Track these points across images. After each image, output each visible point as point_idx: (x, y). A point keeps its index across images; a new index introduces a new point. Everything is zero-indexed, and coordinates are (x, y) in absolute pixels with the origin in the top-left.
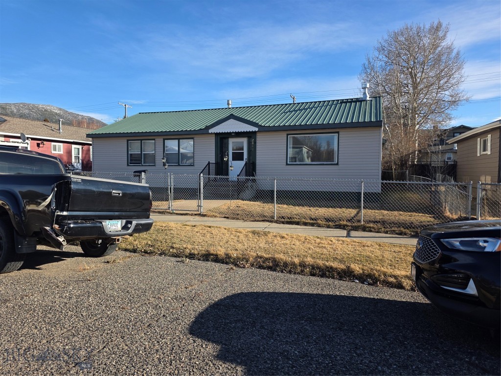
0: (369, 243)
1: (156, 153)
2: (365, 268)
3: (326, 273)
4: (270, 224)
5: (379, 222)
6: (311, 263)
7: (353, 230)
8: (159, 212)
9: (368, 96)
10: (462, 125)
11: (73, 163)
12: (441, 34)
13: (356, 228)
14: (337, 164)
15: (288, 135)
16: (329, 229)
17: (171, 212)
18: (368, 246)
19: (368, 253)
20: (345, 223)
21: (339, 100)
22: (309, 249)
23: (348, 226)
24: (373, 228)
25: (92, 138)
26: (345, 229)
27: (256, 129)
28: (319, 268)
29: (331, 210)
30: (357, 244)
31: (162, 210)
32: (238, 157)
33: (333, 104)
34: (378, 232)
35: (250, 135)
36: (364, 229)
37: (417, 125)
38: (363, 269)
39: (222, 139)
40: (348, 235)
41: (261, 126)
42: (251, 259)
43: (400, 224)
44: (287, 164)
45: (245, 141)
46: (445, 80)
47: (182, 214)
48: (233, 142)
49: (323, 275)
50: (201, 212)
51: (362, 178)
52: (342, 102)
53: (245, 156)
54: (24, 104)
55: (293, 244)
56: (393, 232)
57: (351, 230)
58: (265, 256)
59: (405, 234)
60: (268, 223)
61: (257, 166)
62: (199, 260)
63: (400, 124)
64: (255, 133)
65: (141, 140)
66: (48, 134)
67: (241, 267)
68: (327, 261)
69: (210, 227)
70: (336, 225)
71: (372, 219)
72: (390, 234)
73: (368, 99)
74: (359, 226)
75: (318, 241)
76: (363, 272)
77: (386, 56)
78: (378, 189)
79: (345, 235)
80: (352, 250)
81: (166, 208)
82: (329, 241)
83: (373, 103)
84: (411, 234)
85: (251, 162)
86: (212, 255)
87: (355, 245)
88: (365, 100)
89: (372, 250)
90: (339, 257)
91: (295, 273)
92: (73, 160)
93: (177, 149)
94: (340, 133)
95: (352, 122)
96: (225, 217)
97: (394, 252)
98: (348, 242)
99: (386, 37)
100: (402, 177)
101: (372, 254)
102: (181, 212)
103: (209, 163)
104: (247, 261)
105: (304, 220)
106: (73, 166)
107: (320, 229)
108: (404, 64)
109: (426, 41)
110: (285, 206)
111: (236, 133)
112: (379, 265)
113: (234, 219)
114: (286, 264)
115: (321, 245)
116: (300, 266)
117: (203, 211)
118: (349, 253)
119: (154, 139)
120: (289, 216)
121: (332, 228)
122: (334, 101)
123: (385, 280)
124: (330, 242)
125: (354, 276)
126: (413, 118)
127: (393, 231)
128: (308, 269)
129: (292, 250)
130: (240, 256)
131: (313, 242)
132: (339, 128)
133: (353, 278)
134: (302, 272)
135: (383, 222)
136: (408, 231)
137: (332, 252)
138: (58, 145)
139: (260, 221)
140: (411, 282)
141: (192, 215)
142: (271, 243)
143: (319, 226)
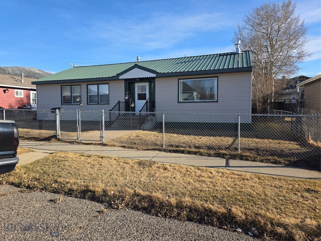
0: (248, 175)
1: (82, 95)
2: (248, 212)
3: (204, 219)
4: (159, 152)
5: (253, 149)
6: (189, 204)
7: (231, 158)
8: (70, 142)
9: (240, 50)
10: (302, 76)
11: (31, 103)
12: (291, 8)
13: (234, 157)
14: (217, 101)
15: (179, 79)
16: (210, 158)
17: (80, 142)
18: (247, 179)
19: (249, 190)
20: (224, 152)
21: (218, 54)
22: (189, 183)
23: (226, 155)
24: (250, 156)
25: (37, 85)
26: (224, 158)
27: (155, 75)
28: (197, 211)
29: (212, 138)
30: (237, 177)
31: (72, 141)
32: (142, 97)
33: (213, 57)
34: (254, 161)
35: (150, 80)
36: (242, 158)
37: (273, 74)
38: (246, 214)
39: (130, 84)
40: (227, 165)
41: (158, 73)
42: (128, 197)
43: (273, 153)
44: (179, 102)
45: (147, 85)
46: (294, 41)
47: (87, 144)
48: (138, 86)
49: (201, 221)
50: (103, 142)
51: (239, 112)
52: (220, 55)
53: (148, 96)
54: (17, 68)
55: (174, 178)
56: (268, 161)
57: (230, 158)
58: (142, 194)
59: (280, 163)
60: (157, 152)
61: (156, 104)
62: (76, 197)
63: (262, 73)
64: (154, 78)
65: (71, 86)
66: (12, 83)
67: (114, 208)
68: (206, 201)
69: (102, 158)
70: (216, 154)
71: (247, 147)
72: (265, 163)
73: (240, 52)
74: (237, 155)
75: (199, 172)
76: (247, 218)
77: (251, 26)
78: (249, 121)
79: (224, 165)
80: (232, 185)
81: (75, 139)
82: (209, 173)
83: (244, 55)
84: (285, 163)
85: (152, 101)
86: (90, 191)
87: (234, 178)
88: (237, 53)
89: (252, 184)
90: (219, 196)
91: (170, 217)
92: (31, 102)
93: (97, 91)
94: (219, 77)
95: (228, 68)
96: (122, 146)
97: (276, 187)
98: (227, 174)
99: (251, 12)
100: (264, 111)
101: (253, 190)
102: (88, 142)
103: (119, 102)
104: (123, 200)
105: (188, 149)
106: (30, 106)
107: (201, 157)
108: (264, 31)
109: (279, 14)
110: (176, 135)
111: (139, 78)
112: (263, 207)
113: (129, 148)
114: (162, 205)
115: (201, 178)
116: (177, 207)
117: (104, 141)
118: (229, 188)
119: (80, 85)
120: (177, 144)
121: (213, 157)
122: (214, 55)
123: (273, 231)
124: (210, 175)
125: (236, 223)
126: (271, 69)
127: (268, 159)
128: (185, 212)
129: (171, 186)
130: (117, 194)
131: (194, 174)
132: (218, 73)
133: (235, 226)
134: (178, 217)
135: (257, 150)
136: (282, 160)
137: (211, 188)
138: (20, 91)
139: (151, 150)
140: (303, 233)
141: (95, 144)
142: (153, 176)
143: (201, 154)
